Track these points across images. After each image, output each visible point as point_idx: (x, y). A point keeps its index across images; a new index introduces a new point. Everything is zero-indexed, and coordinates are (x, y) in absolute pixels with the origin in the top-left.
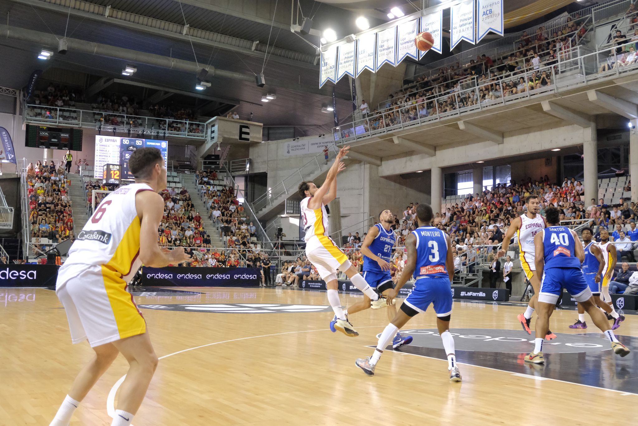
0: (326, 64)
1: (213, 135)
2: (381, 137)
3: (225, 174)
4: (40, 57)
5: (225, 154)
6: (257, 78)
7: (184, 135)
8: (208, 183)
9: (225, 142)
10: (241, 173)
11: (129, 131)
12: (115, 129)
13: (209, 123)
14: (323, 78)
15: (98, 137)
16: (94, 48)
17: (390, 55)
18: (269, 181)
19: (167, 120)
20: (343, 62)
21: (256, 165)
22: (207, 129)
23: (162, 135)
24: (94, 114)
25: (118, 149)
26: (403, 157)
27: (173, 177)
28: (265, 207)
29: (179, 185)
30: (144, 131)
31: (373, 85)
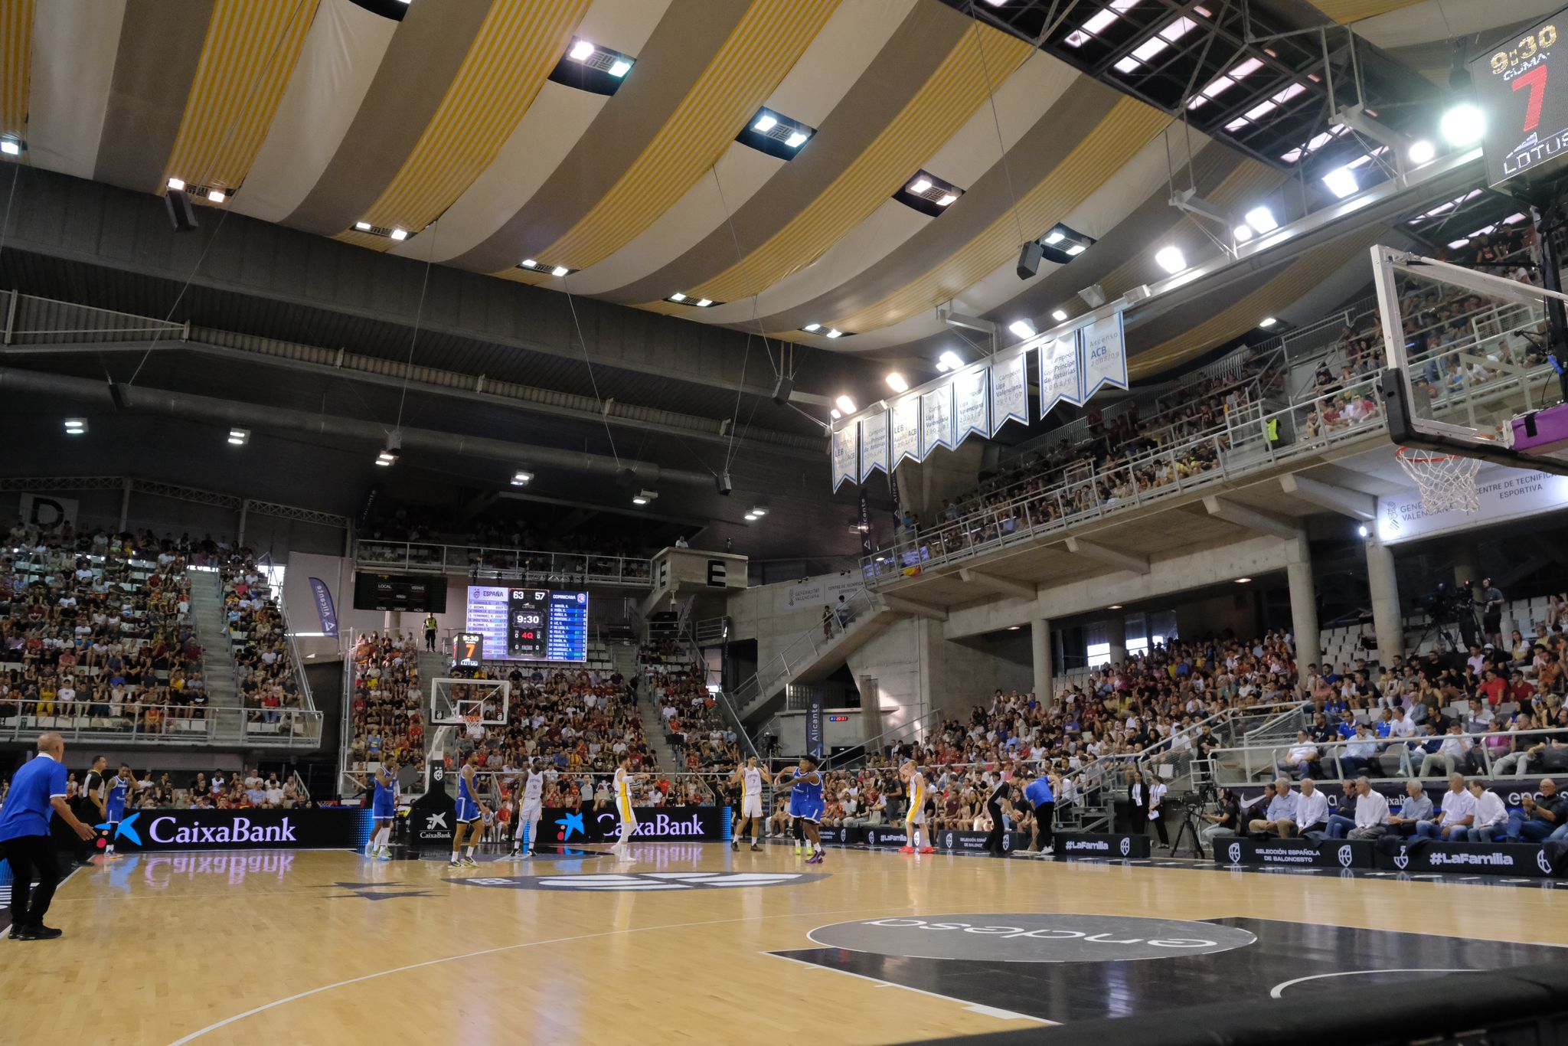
0: (841, 452)
1: (664, 579)
2: (940, 572)
3: (688, 645)
4: (378, 463)
5: (687, 611)
6: (717, 479)
7: (616, 580)
8: (658, 661)
9: (684, 590)
10: (713, 641)
11: (524, 576)
12: (499, 575)
13: (658, 559)
14: (838, 477)
15: (471, 589)
16: (459, 443)
17: (944, 432)
18: (761, 654)
19: (587, 556)
20: (869, 447)
21: (738, 628)
22: (654, 568)
23: (579, 581)
24: (469, 551)
25: (505, 608)
26: (984, 604)
27: (599, 652)
28: (754, 699)
29: (608, 666)
30: (547, 577)
31: (926, 483)
